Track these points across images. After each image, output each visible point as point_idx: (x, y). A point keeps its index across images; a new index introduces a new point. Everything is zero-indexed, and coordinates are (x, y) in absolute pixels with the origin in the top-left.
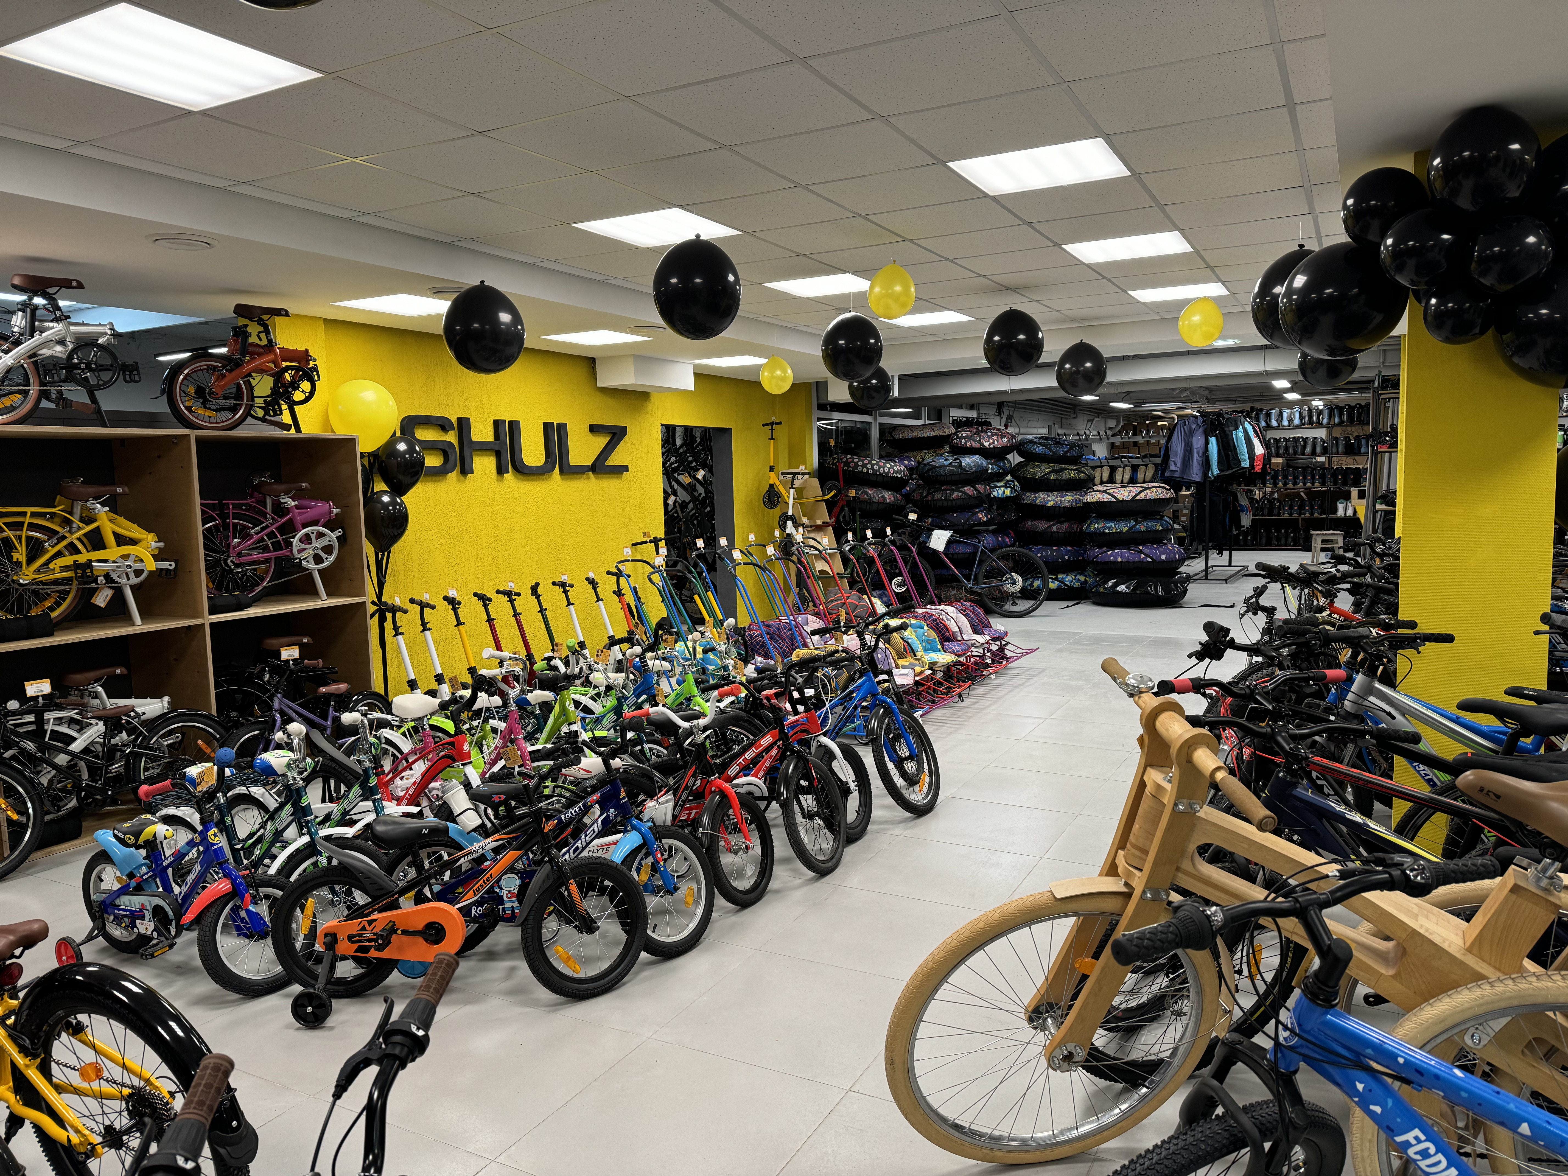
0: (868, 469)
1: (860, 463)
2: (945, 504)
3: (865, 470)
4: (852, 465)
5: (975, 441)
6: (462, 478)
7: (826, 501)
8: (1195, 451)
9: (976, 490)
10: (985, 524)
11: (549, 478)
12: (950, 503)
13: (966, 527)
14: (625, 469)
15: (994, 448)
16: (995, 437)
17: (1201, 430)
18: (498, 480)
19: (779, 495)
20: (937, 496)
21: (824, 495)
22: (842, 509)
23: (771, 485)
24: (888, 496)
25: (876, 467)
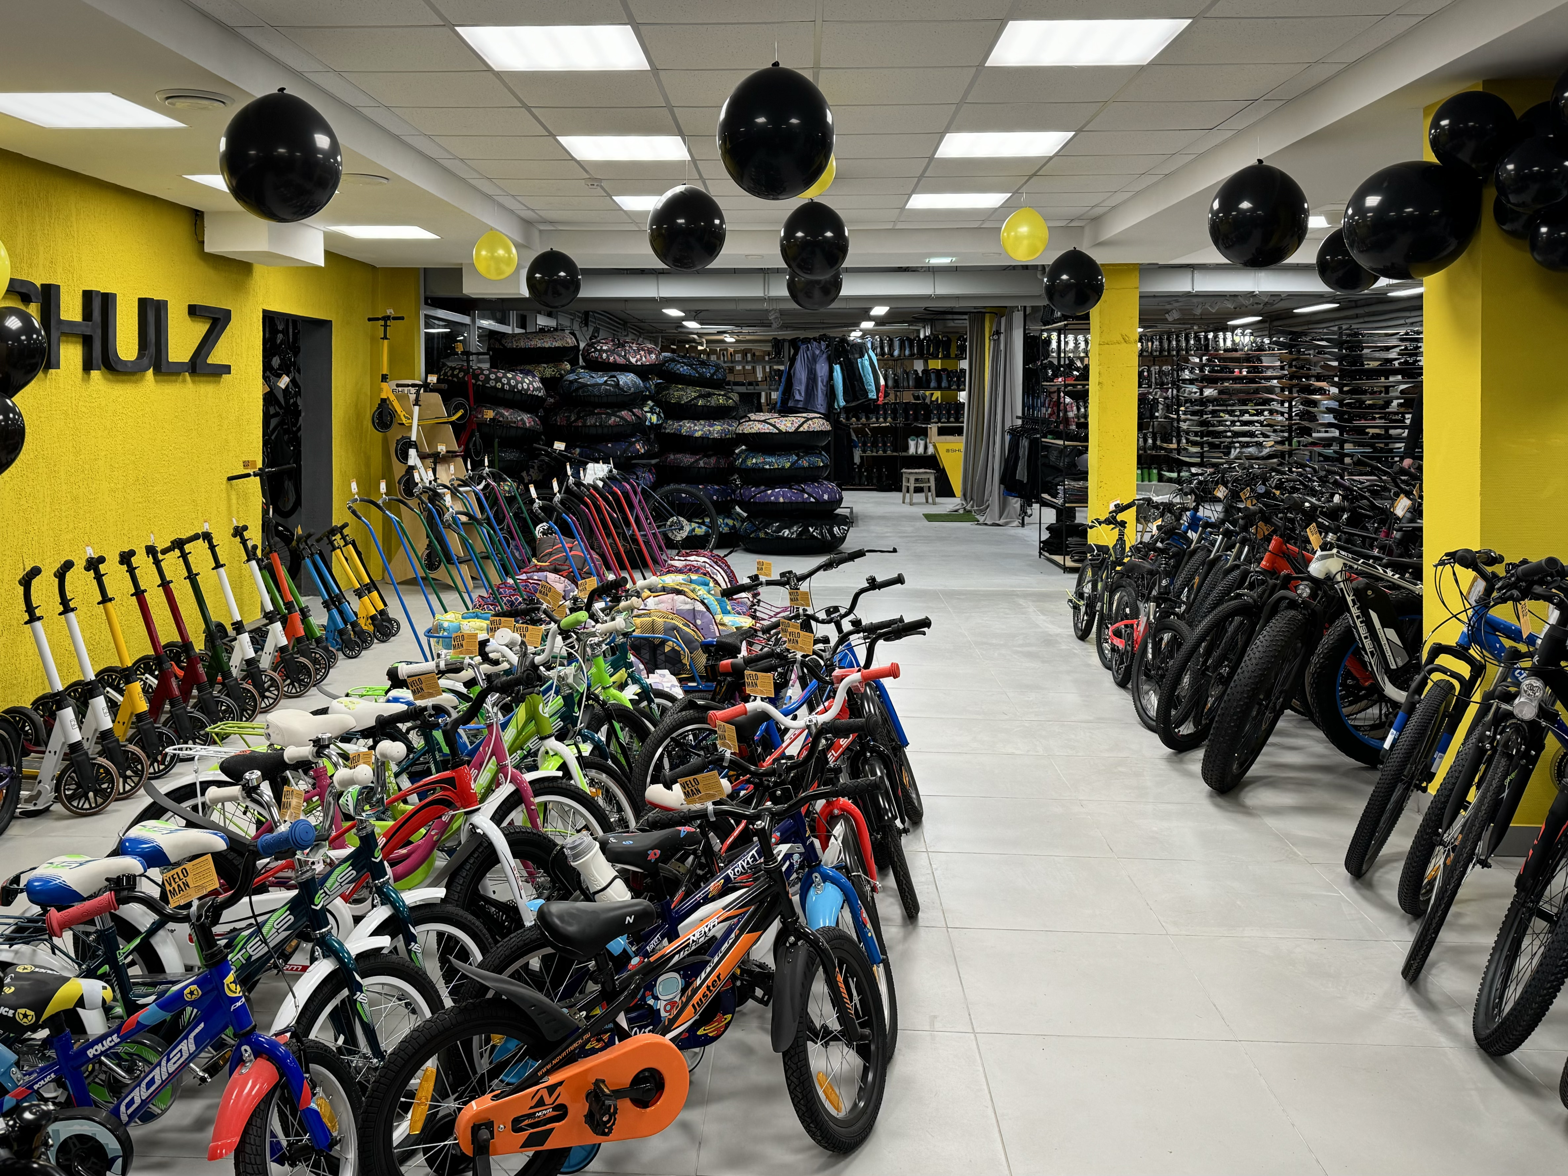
0: (503, 385)
1: (493, 376)
2: (600, 431)
3: (499, 385)
4: (482, 377)
5: (620, 355)
6: (48, 376)
7: (452, 423)
8: (820, 379)
9: (634, 414)
10: (642, 456)
12: (606, 430)
13: (622, 460)
14: (227, 369)
15: (642, 365)
16: (642, 353)
17: (824, 356)
18: (83, 380)
19: (392, 414)
20: (590, 421)
21: (449, 416)
22: (472, 435)
23: (384, 401)
24: (527, 420)
25: (513, 382)
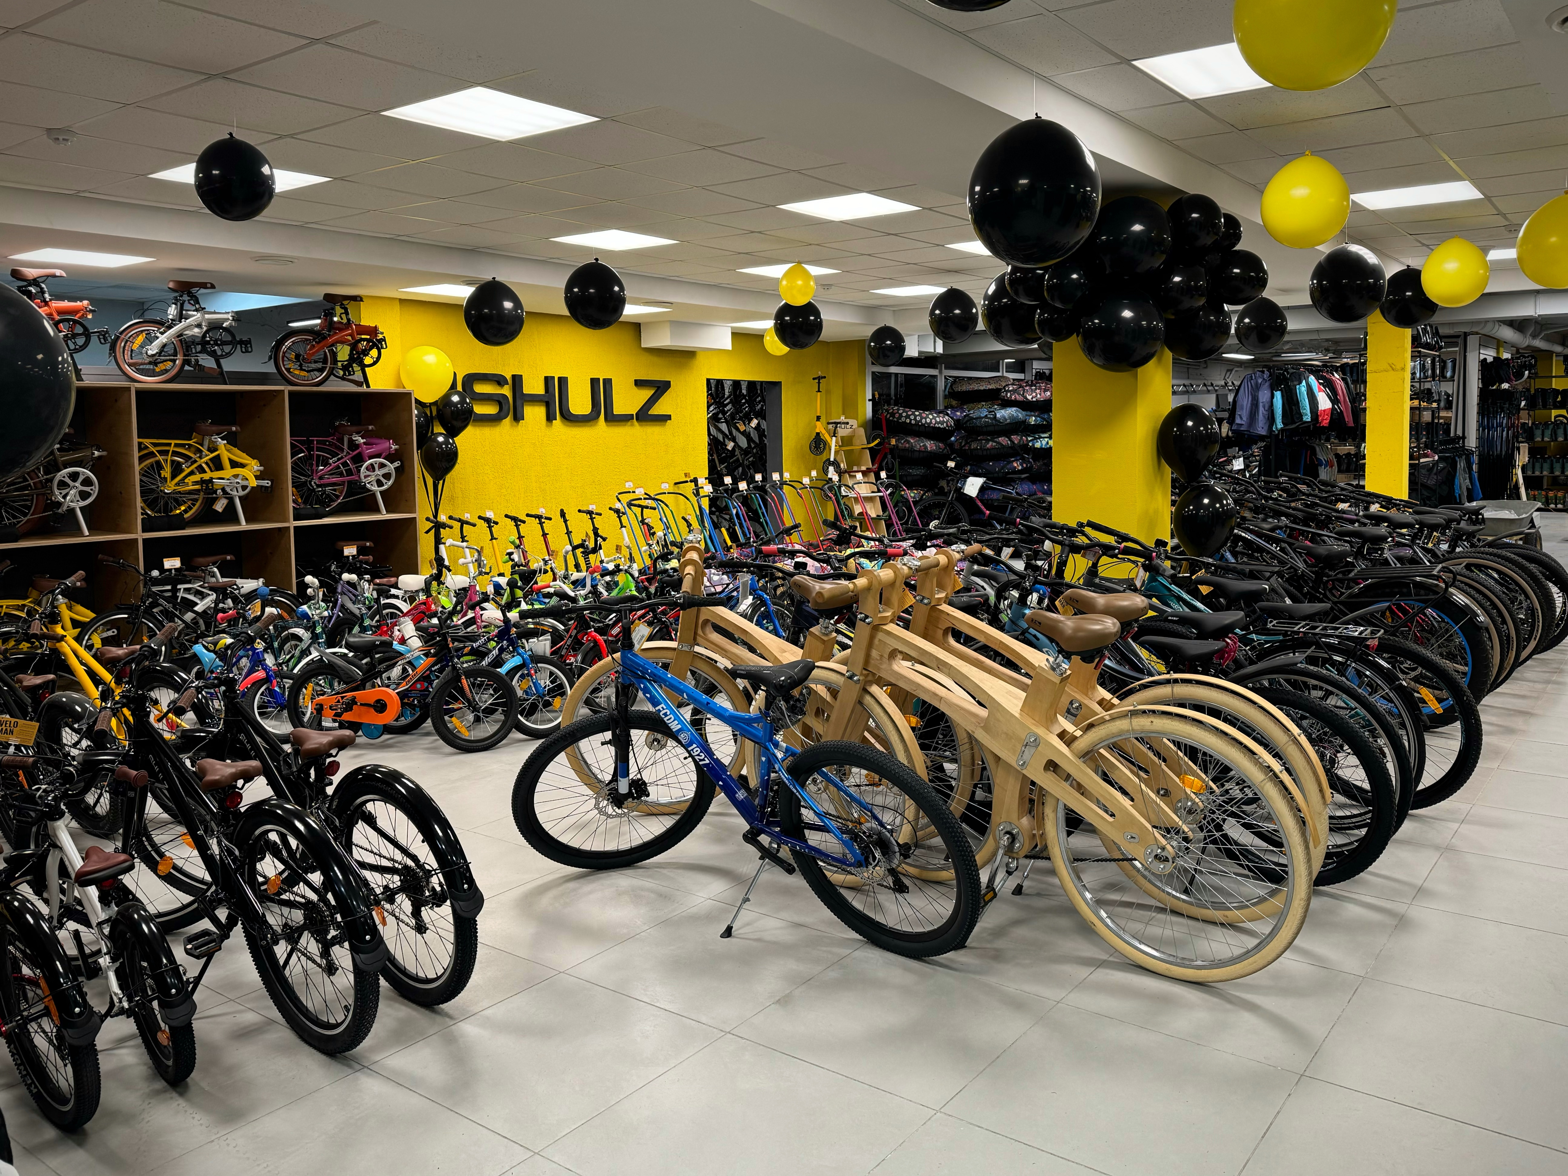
0: (911, 420)
1: (904, 414)
2: (980, 453)
3: (908, 421)
4: (897, 415)
5: (1019, 394)
6: (515, 424)
7: (870, 449)
8: (1261, 405)
9: (1011, 440)
10: (1021, 472)
11: (595, 425)
12: (985, 453)
13: (1001, 475)
14: (668, 417)
15: (1037, 401)
16: (1038, 391)
17: (1267, 384)
18: (547, 426)
19: (825, 443)
20: (974, 445)
21: (869, 443)
22: (885, 457)
23: (818, 434)
24: (930, 445)
25: (918, 418)
